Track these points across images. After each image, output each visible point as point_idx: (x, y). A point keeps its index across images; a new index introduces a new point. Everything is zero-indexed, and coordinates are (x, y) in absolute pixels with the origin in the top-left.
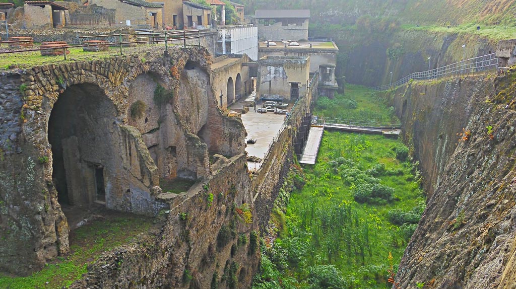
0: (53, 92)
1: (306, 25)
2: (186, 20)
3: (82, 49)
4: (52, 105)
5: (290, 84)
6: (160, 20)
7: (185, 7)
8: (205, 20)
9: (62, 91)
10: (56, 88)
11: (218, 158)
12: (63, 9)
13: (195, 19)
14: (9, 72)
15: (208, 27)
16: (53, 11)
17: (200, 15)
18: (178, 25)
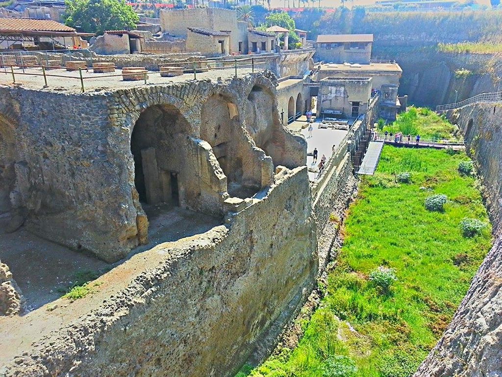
0: (135, 111)
1: (369, 48)
2: (250, 46)
3: (159, 74)
4: (134, 122)
5: (351, 103)
6: (227, 48)
7: (250, 35)
8: (269, 46)
9: (144, 110)
10: (138, 107)
11: (281, 169)
12: (139, 38)
13: (259, 45)
14: (96, 93)
15: (272, 52)
16: (129, 39)
17: (263, 42)
18: (243, 50)
